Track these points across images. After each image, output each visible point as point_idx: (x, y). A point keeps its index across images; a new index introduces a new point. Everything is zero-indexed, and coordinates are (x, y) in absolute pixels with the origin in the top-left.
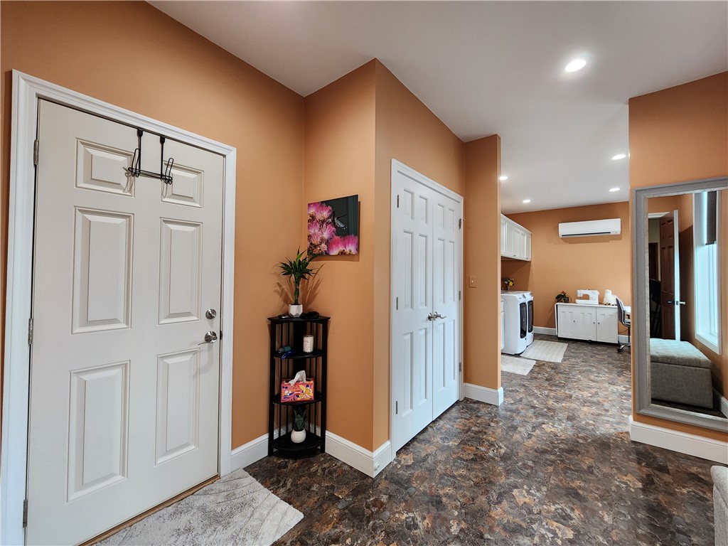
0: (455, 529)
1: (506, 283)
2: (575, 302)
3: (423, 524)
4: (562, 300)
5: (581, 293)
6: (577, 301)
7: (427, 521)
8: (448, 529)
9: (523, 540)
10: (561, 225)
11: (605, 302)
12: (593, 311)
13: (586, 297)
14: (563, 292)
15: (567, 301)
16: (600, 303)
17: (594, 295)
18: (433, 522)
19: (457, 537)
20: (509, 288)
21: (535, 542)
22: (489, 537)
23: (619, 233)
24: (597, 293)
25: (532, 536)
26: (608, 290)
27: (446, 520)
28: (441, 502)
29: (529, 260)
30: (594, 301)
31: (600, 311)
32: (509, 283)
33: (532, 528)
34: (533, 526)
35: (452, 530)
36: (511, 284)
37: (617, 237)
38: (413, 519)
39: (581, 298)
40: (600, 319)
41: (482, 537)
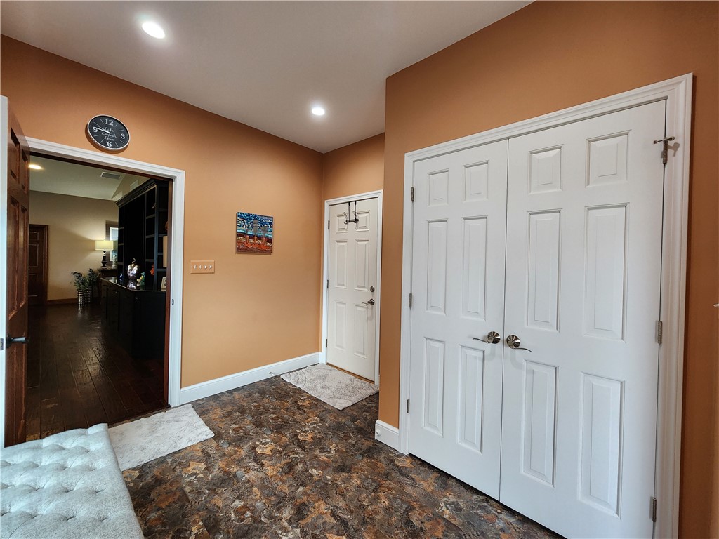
0: (314, 471)
3: (323, 456)
7: (325, 458)
8: (316, 468)
9: (289, 512)
18: (324, 462)
19: (307, 471)
21: (283, 520)
22: (299, 490)
25: (290, 522)
27: (323, 469)
28: (343, 472)
33: (297, 527)
34: (299, 530)
35: (313, 470)
38: (330, 452)
41: (301, 485)
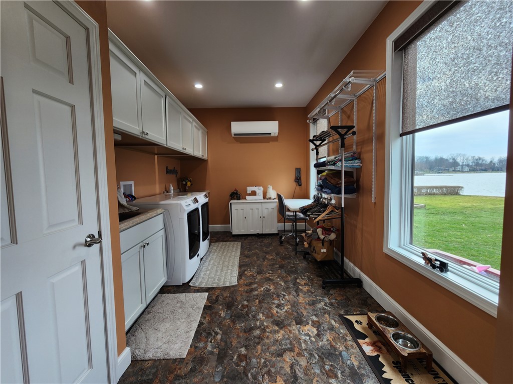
1: (185, 183)
2: (245, 199)
4: (235, 197)
5: (250, 189)
6: (247, 197)
10: (233, 124)
11: (268, 196)
12: (259, 206)
13: (254, 193)
14: (236, 190)
15: (239, 199)
16: (264, 198)
17: (259, 190)
20: (187, 188)
23: (277, 135)
24: (262, 188)
26: (269, 186)
29: (205, 157)
30: (259, 197)
31: (265, 206)
32: (186, 183)
36: (189, 184)
37: (275, 139)
39: (249, 195)
40: (265, 213)
